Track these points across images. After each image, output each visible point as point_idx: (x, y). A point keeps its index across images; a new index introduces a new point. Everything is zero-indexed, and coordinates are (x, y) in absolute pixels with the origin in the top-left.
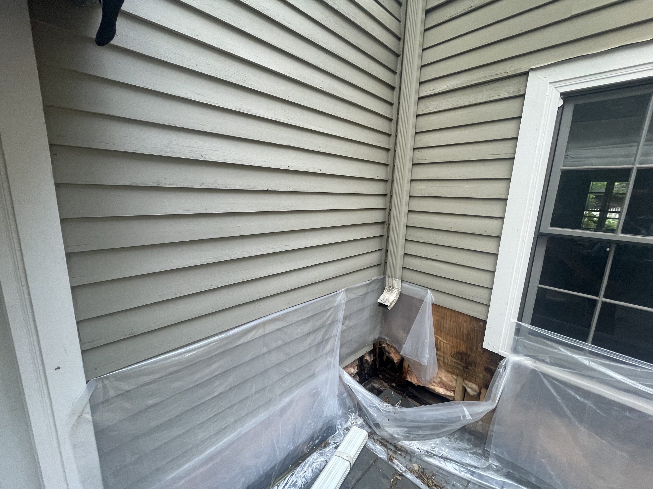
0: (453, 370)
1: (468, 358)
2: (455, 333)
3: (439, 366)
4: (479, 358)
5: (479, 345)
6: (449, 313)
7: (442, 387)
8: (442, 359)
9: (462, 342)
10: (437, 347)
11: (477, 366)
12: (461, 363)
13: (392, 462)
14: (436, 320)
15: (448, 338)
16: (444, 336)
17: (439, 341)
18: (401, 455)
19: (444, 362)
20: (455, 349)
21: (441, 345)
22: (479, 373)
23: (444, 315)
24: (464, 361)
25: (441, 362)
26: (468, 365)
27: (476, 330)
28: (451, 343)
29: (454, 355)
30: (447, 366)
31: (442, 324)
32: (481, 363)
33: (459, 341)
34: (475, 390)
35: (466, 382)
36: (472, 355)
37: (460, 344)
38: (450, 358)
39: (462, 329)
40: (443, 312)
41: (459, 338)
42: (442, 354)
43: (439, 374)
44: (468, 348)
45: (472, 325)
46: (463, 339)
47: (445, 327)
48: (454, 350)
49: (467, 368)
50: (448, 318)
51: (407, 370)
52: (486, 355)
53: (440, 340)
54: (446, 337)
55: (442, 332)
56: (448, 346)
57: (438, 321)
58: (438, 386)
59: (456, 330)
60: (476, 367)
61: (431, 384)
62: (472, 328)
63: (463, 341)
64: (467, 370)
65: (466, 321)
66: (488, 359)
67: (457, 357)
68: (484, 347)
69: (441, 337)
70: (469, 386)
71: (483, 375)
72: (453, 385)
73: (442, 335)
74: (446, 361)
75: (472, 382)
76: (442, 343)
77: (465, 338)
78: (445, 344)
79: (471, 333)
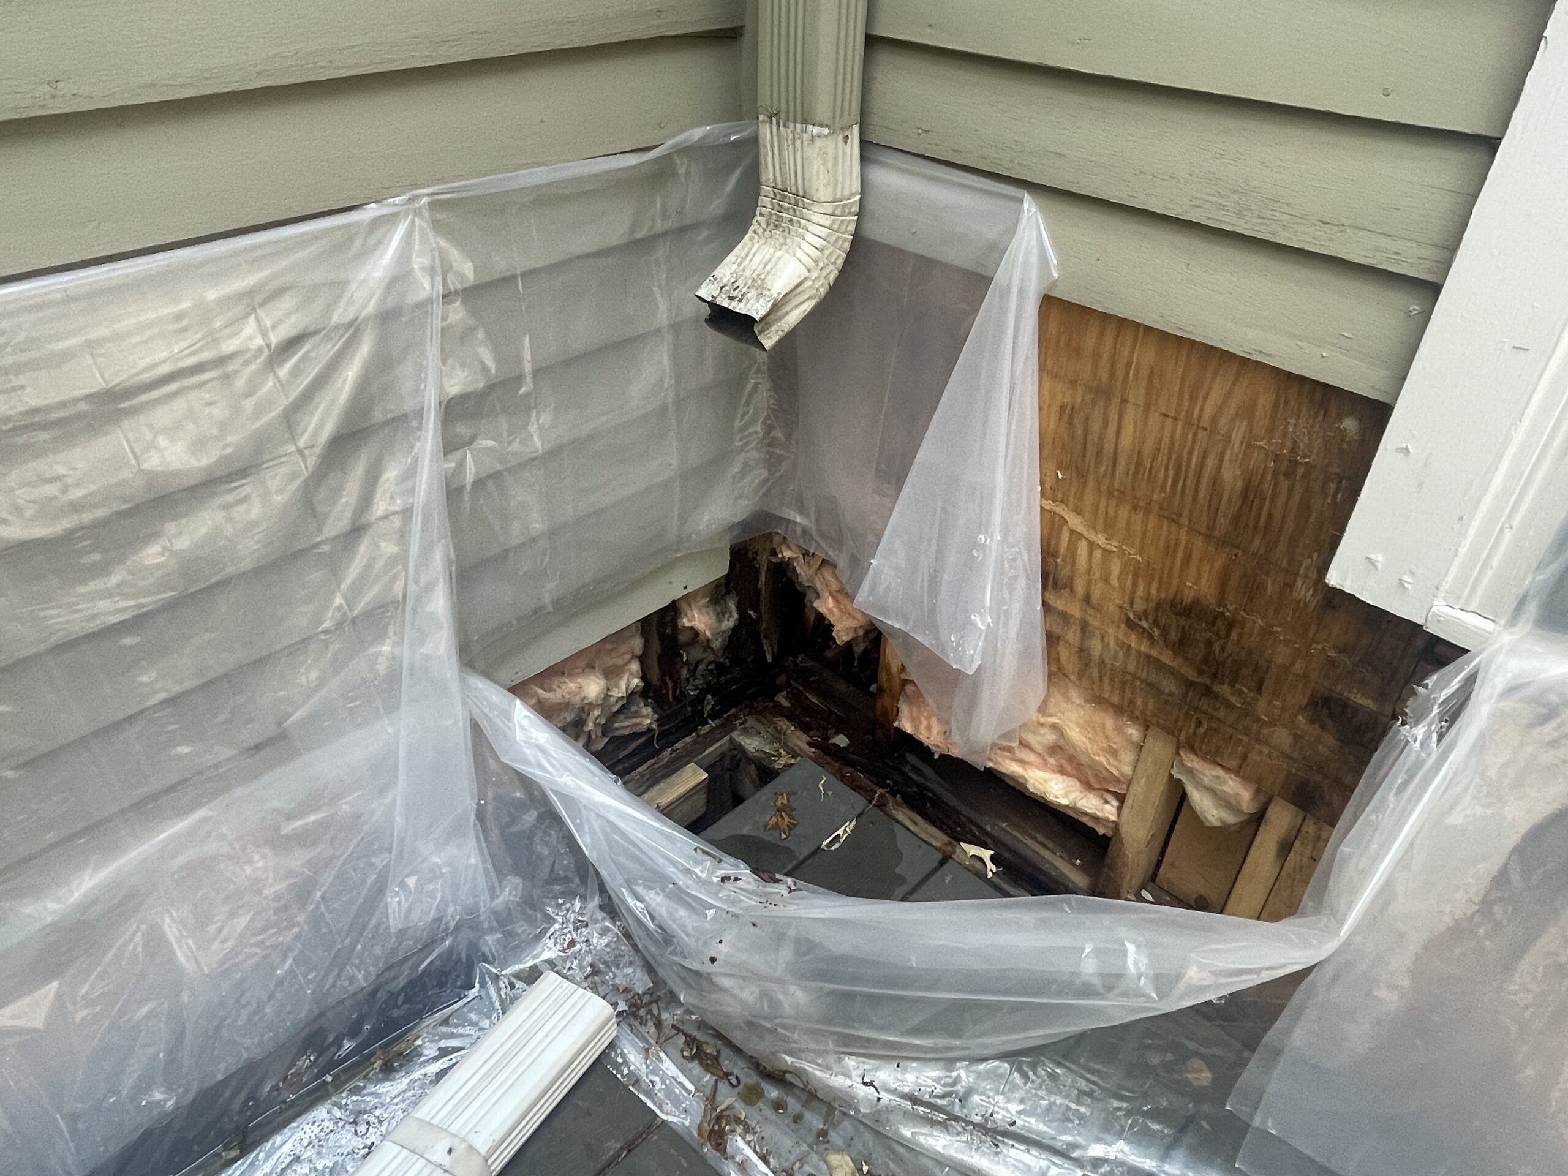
0: (1128, 694)
1: (1219, 637)
2: (1163, 488)
3: (1056, 673)
4: (1286, 643)
5: (1307, 562)
6: (1146, 356)
7: (1062, 771)
8: (1072, 636)
9: (1199, 542)
10: (1051, 569)
11: (1269, 683)
12: (1174, 664)
13: (720, 1145)
14: (1062, 409)
15: (1121, 523)
16: (1096, 507)
17: (1065, 536)
18: (778, 1105)
19: (1083, 652)
20: (1154, 587)
21: (1074, 563)
22: (1272, 723)
23: (1112, 373)
24: (1199, 652)
25: (1064, 653)
26: (1215, 676)
27: (1301, 470)
28: (1132, 552)
29: (1144, 615)
30: (1095, 673)
31: (1096, 427)
32: (1298, 666)
33: (1184, 538)
34: (1233, 802)
35: (1192, 761)
36: (1249, 625)
37: (1188, 558)
38: (1115, 634)
39: (1211, 462)
40: (1106, 357)
41: (1185, 521)
42: (1075, 610)
43: (1052, 709)
44: (1234, 582)
45: (1285, 434)
46: (1211, 527)
47: (1108, 447)
48: (1148, 592)
49: (1208, 692)
50: (1137, 394)
51: (896, 682)
52: (1338, 629)
53: (1072, 532)
54: (1111, 513)
55: (1091, 483)
56: (1116, 568)
57: (1071, 417)
58: (1045, 765)
59: (1171, 472)
60: (1259, 689)
61: (1008, 754)
62: (1277, 458)
63: (1208, 537)
64: (1204, 704)
65: (1248, 411)
66: (1343, 650)
67: (1156, 632)
68: (1333, 578)
69: (1078, 511)
70: (1206, 780)
71: (1295, 735)
72: (1117, 768)
73: (1089, 498)
74: (1096, 647)
75: (1223, 767)
76: (1082, 549)
77: (1223, 524)
78: (1098, 553)
79: (1268, 486)
